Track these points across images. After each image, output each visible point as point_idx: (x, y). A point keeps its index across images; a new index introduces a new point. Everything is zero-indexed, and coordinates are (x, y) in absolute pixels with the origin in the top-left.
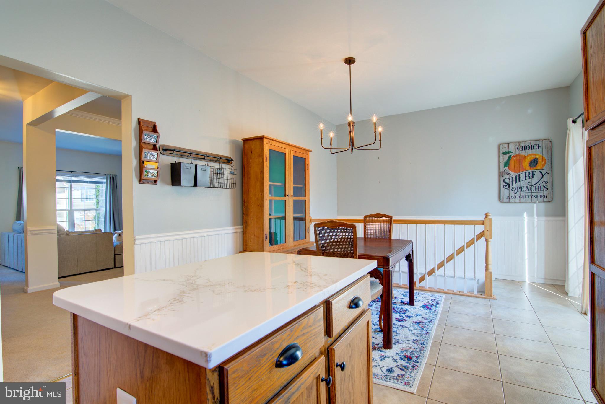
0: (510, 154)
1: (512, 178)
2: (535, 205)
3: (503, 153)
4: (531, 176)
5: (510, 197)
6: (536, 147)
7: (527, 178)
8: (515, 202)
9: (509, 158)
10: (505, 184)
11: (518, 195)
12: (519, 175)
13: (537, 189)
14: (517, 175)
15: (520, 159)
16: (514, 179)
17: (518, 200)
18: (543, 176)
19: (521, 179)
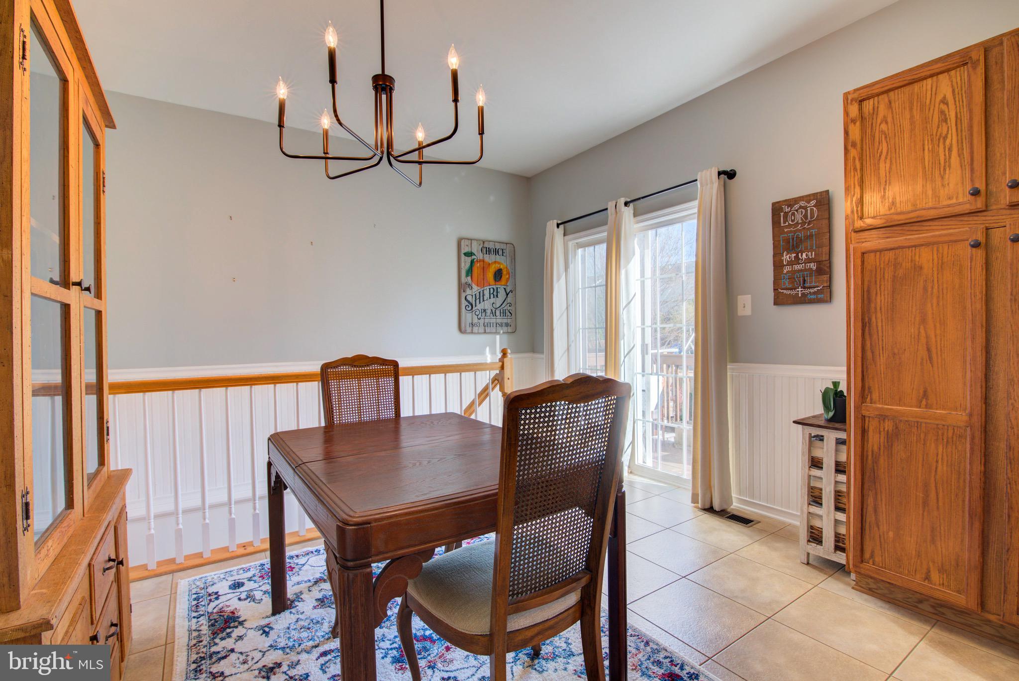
0: (474, 257)
1: (475, 295)
2: (498, 337)
3: (465, 254)
4: (495, 293)
5: (472, 325)
6: (500, 252)
7: (492, 296)
8: (478, 333)
9: (472, 262)
10: (467, 304)
11: (482, 321)
12: (483, 291)
13: (502, 314)
14: (481, 290)
15: (485, 267)
16: (478, 297)
17: (481, 330)
18: (507, 295)
19: (485, 299)
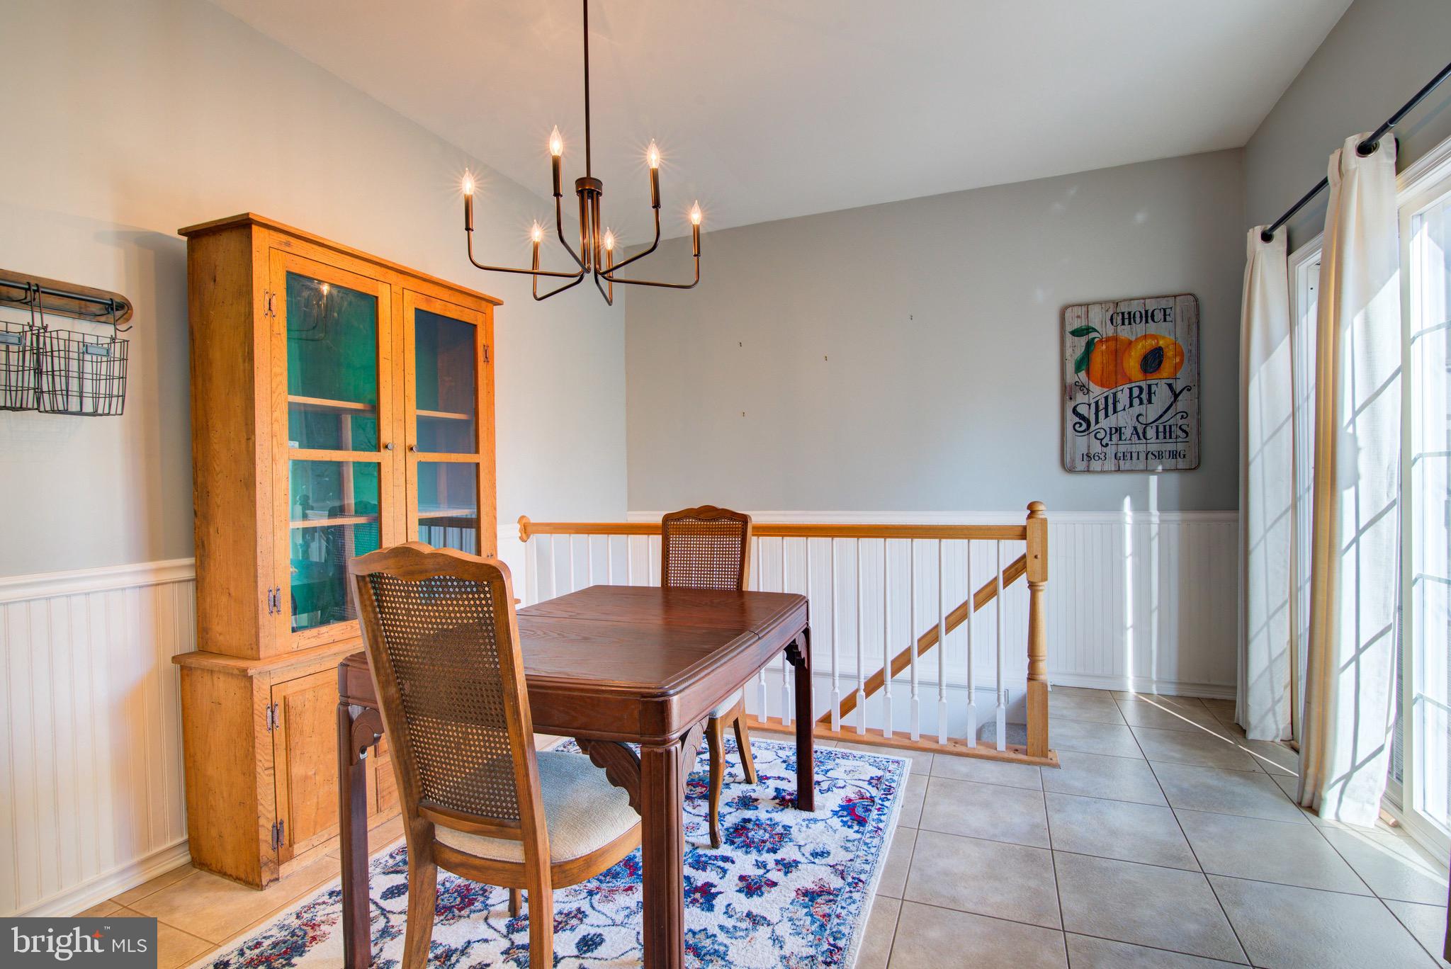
0: (1092, 335)
1: (1097, 403)
2: (1153, 480)
3: (1074, 333)
4: (1144, 396)
5: (1089, 457)
6: (1159, 316)
7: (1136, 401)
8: (1102, 472)
9: (1090, 344)
10: (1077, 420)
11: (1110, 451)
12: (1115, 395)
13: (1161, 435)
14: (1110, 393)
15: (1118, 349)
16: (1102, 406)
17: (1110, 464)
18: (1176, 396)
19: (1120, 407)
